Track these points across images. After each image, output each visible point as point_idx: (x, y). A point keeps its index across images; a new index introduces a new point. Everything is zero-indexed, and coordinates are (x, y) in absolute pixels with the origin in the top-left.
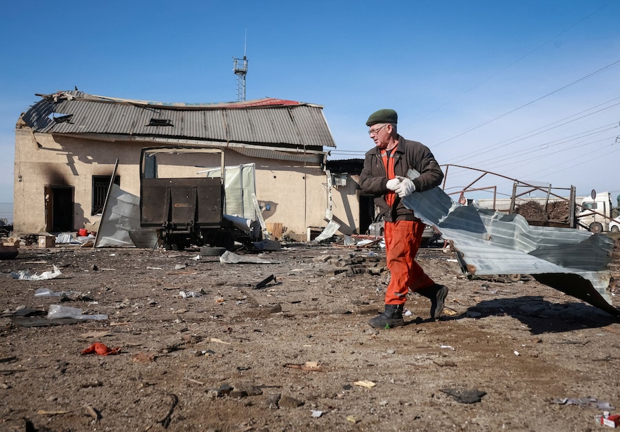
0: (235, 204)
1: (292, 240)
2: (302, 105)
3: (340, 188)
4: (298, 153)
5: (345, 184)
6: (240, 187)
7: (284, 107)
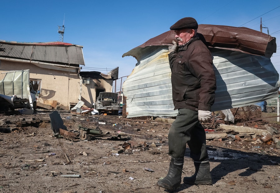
0: (18, 90)
1: (62, 109)
2: (73, 46)
3: (87, 85)
4: (66, 67)
5: (89, 83)
6: (21, 81)
7: (65, 46)
